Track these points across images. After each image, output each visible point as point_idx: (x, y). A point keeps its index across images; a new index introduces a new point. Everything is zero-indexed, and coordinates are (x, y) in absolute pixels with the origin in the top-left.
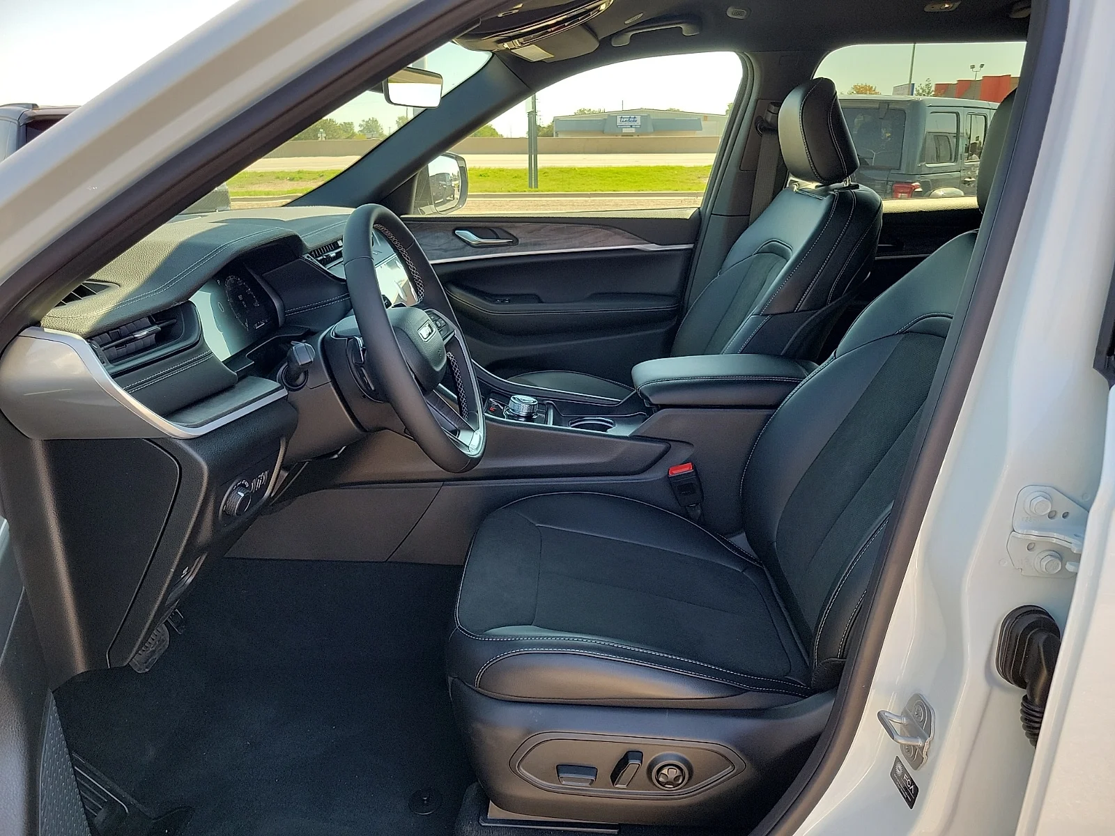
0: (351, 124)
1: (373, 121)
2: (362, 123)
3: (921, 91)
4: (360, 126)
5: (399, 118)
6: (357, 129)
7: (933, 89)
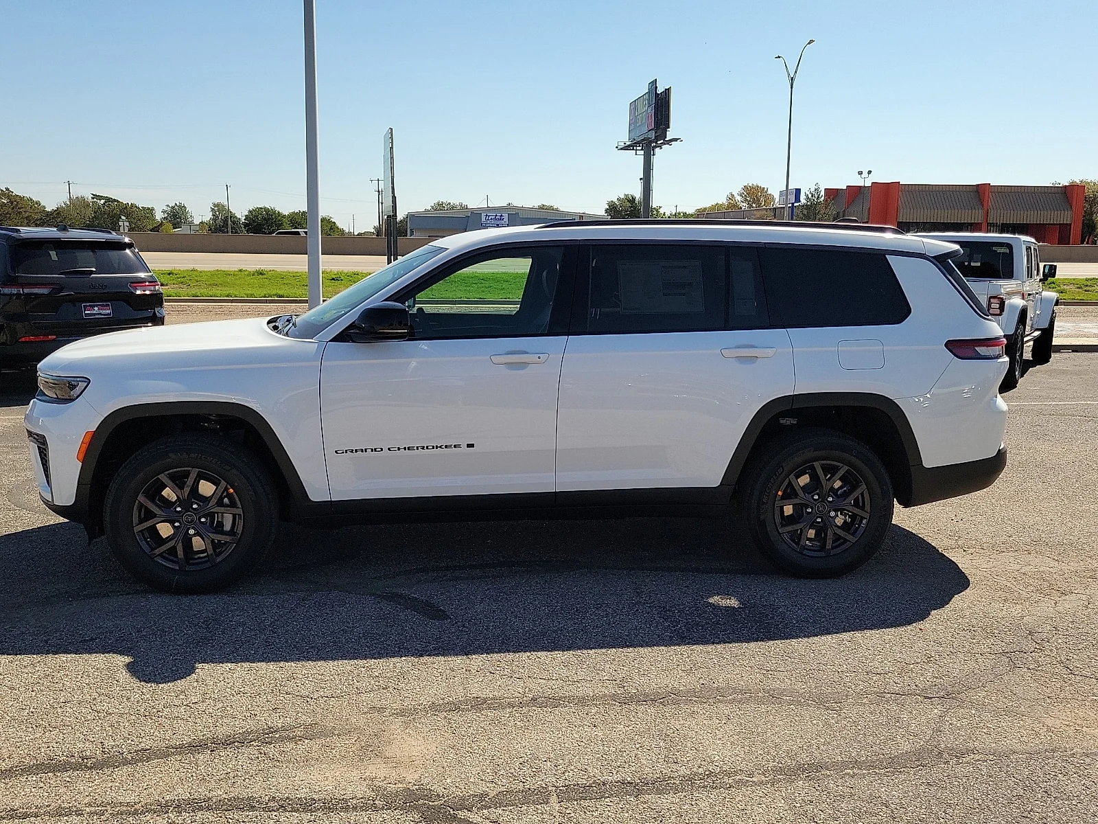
0: (151, 210)
1: (179, 206)
2: (165, 208)
3: (810, 196)
4: (164, 212)
5: (215, 205)
6: (159, 216)
7: (823, 193)
